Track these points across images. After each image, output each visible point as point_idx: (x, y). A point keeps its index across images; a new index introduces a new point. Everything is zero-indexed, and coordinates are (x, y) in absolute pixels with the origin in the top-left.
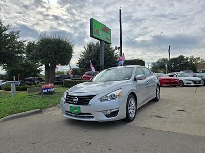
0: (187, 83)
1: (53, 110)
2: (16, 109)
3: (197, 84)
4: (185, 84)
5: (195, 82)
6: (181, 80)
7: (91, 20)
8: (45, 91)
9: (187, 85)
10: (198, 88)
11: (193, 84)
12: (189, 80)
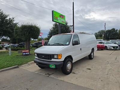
0: (109, 48)
1: (25, 66)
2: (6, 65)
3: (115, 48)
4: (108, 49)
5: (114, 47)
6: (106, 46)
7: (53, 11)
8: (25, 54)
9: (109, 49)
10: (116, 51)
11: (113, 49)
12: (110, 46)
